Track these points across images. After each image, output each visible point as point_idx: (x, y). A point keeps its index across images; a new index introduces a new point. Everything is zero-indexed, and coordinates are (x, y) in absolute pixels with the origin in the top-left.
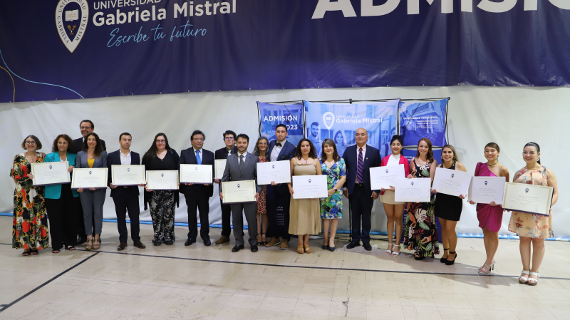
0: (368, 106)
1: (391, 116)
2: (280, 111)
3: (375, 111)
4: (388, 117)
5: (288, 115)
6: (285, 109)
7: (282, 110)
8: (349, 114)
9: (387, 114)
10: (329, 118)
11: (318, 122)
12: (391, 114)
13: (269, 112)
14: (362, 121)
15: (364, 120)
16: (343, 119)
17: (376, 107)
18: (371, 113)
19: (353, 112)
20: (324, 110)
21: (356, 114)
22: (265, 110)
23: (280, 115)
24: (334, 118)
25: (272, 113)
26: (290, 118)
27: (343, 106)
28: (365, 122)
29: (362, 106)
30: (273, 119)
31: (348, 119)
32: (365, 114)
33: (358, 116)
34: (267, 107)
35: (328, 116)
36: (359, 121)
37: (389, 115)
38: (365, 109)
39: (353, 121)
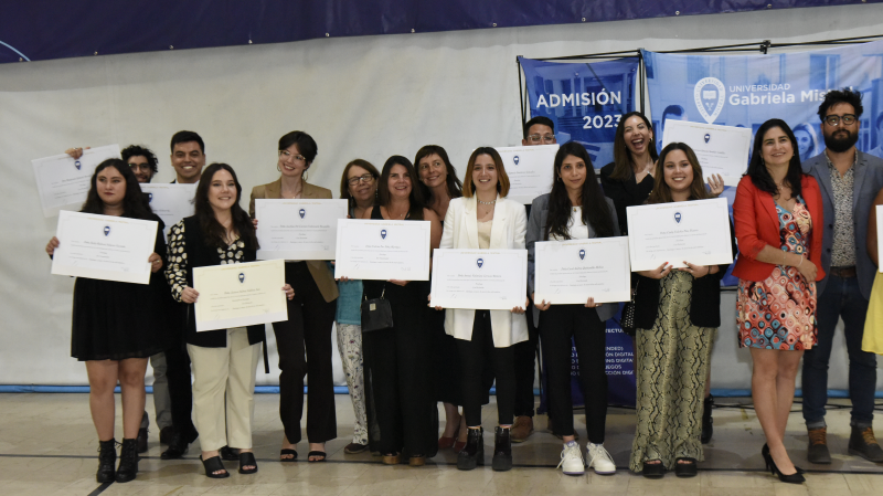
0: (813, 57)
1: (876, 82)
2: (577, 81)
3: (833, 69)
4: (869, 84)
5: (597, 90)
6: (590, 74)
7: (582, 76)
8: (763, 81)
9: (866, 76)
10: (710, 95)
11: (682, 105)
12: (878, 75)
13: (550, 83)
14: (798, 98)
15: (803, 94)
16: (746, 94)
17: (835, 58)
18: (823, 76)
19: (775, 75)
20: (697, 73)
21: (781, 81)
22: (539, 80)
23: (578, 90)
24: (722, 93)
25: (557, 86)
26: (602, 98)
27: (746, 61)
28: (807, 100)
29: (799, 58)
30: (560, 100)
31: (759, 94)
32: (806, 79)
33: (788, 86)
34: (544, 72)
35: (708, 87)
36: (792, 99)
37: (872, 77)
38: (806, 65)
39: (776, 100)
